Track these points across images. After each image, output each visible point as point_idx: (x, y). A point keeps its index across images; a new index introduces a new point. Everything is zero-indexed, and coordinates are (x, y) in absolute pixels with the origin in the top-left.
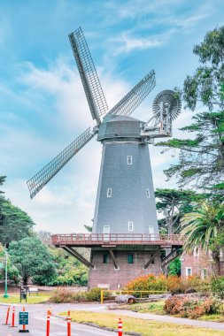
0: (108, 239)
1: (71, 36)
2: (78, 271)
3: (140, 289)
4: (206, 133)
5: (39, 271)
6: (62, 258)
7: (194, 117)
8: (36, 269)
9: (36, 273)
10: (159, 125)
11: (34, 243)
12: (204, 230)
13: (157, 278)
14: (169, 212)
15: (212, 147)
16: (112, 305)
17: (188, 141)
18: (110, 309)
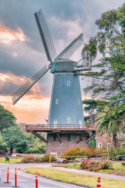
0: (56, 127)
1: (36, 14)
2: (41, 145)
3: (71, 155)
4: (106, 68)
5: (19, 145)
6: (33, 138)
7: (100, 60)
8: (17, 144)
9: (17, 146)
10: (85, 64)
11: (16, 129)
12: (108, 122)
13: (81, 149)
14: (91, 112)
15: (110, 76)
16: (54, 164)
17: (96, 73)
18: (53, 166)
